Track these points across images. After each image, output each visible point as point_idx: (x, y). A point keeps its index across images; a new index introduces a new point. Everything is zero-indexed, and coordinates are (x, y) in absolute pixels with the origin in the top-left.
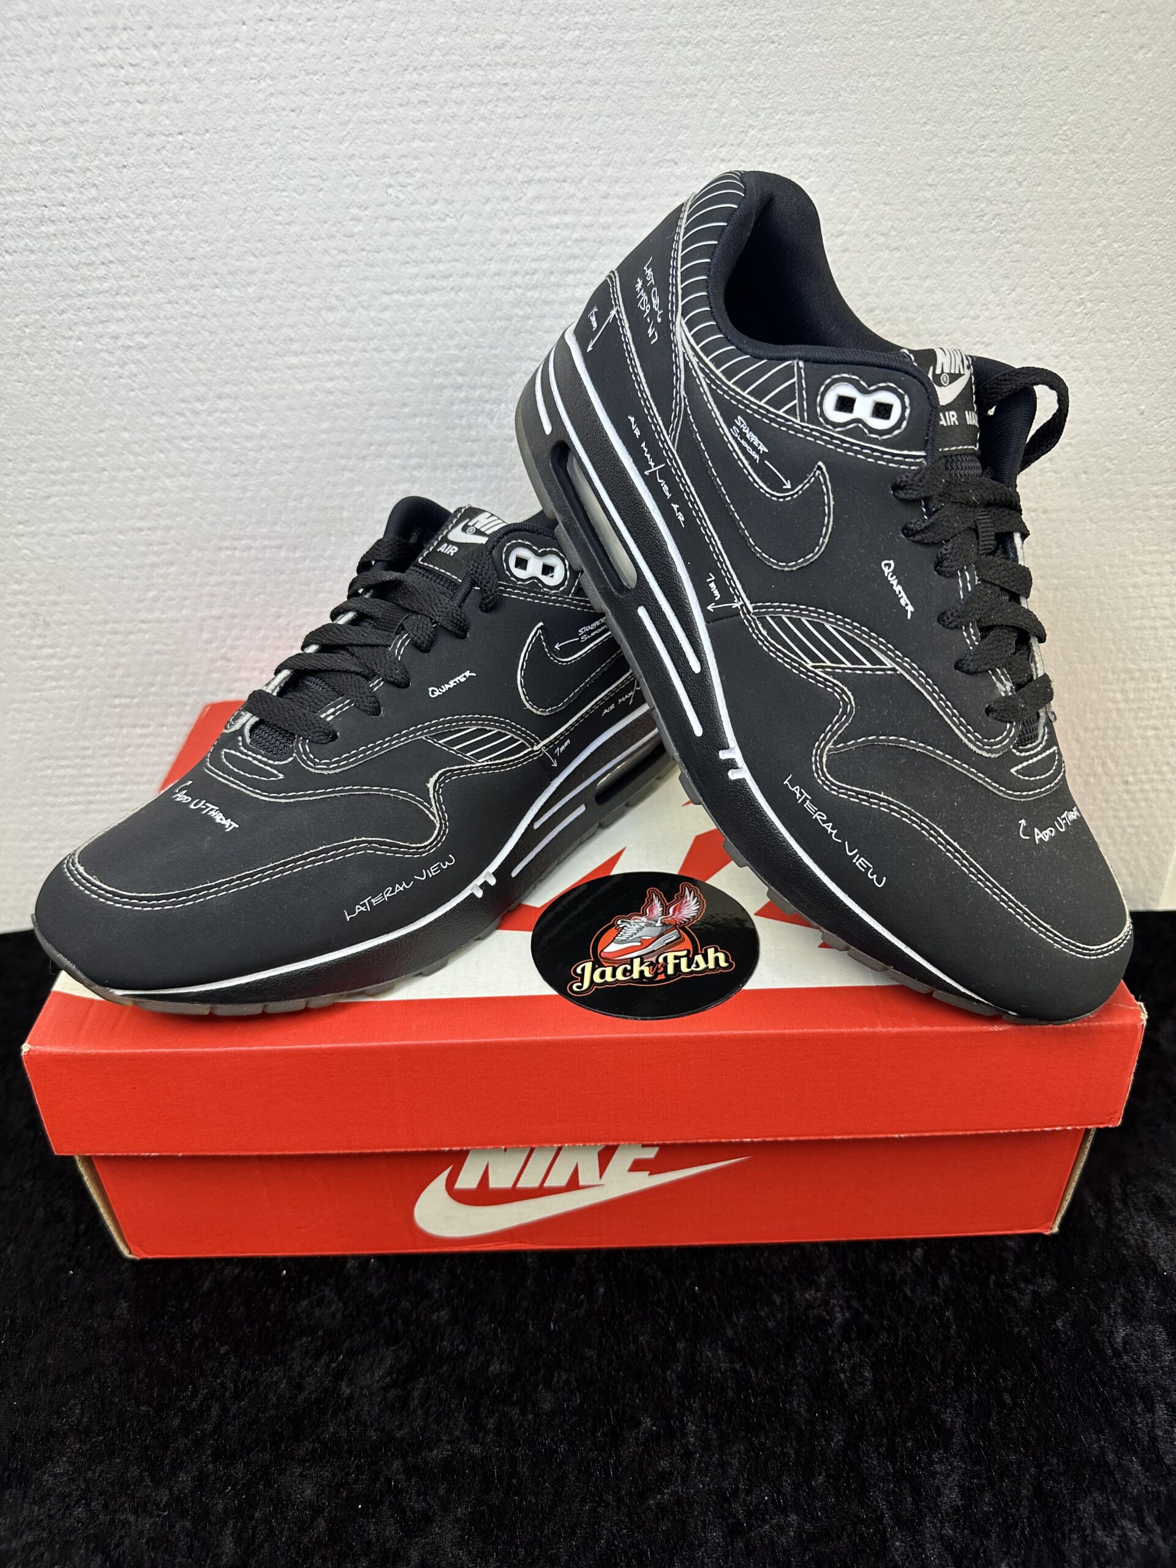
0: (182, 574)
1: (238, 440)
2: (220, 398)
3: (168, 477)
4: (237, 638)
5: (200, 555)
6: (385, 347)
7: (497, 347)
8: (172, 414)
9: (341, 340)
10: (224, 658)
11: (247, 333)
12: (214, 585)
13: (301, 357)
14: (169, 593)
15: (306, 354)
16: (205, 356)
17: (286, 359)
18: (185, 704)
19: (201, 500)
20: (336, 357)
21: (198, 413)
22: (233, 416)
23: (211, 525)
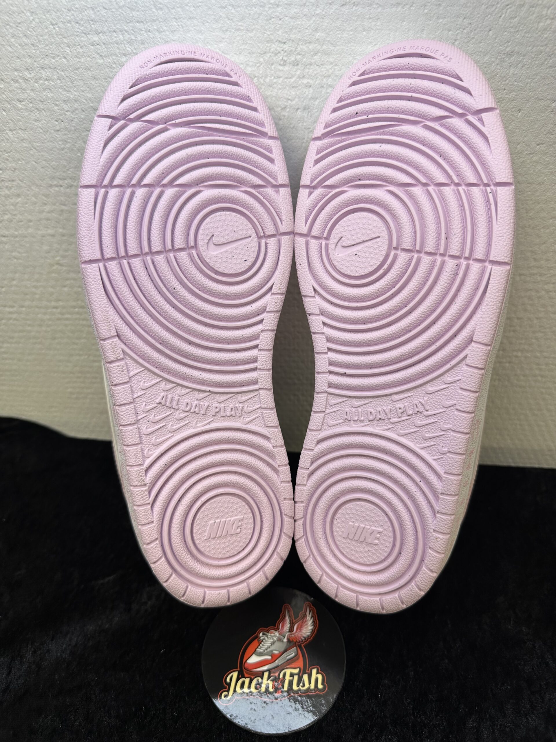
0: (26, 204)
1: (58, 103)
2: (42, 68)
3: (10, 130)
4: (66, 251)
5: (37, 190)
6: (165, 28)
7: (253, 30)
8: (8, 80)
9: (131, 21)
10: (58, 264)
11: (59, 14)
12: (49, 212)
13: (101, 35)
14: (19, 217)
15: (105, 32)
16: (29, 32)
17: (89, 37)
18: (36, 294)
19: (35, 148)
20: (127, 36)
21: (27, 80)
22: (53, 83)
23: (43, 168)
